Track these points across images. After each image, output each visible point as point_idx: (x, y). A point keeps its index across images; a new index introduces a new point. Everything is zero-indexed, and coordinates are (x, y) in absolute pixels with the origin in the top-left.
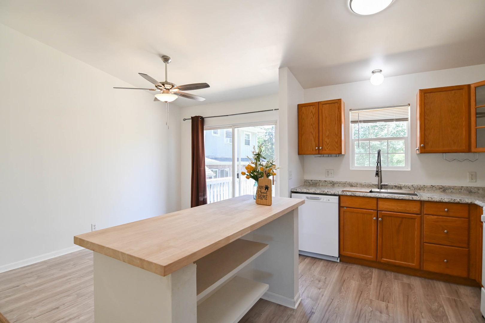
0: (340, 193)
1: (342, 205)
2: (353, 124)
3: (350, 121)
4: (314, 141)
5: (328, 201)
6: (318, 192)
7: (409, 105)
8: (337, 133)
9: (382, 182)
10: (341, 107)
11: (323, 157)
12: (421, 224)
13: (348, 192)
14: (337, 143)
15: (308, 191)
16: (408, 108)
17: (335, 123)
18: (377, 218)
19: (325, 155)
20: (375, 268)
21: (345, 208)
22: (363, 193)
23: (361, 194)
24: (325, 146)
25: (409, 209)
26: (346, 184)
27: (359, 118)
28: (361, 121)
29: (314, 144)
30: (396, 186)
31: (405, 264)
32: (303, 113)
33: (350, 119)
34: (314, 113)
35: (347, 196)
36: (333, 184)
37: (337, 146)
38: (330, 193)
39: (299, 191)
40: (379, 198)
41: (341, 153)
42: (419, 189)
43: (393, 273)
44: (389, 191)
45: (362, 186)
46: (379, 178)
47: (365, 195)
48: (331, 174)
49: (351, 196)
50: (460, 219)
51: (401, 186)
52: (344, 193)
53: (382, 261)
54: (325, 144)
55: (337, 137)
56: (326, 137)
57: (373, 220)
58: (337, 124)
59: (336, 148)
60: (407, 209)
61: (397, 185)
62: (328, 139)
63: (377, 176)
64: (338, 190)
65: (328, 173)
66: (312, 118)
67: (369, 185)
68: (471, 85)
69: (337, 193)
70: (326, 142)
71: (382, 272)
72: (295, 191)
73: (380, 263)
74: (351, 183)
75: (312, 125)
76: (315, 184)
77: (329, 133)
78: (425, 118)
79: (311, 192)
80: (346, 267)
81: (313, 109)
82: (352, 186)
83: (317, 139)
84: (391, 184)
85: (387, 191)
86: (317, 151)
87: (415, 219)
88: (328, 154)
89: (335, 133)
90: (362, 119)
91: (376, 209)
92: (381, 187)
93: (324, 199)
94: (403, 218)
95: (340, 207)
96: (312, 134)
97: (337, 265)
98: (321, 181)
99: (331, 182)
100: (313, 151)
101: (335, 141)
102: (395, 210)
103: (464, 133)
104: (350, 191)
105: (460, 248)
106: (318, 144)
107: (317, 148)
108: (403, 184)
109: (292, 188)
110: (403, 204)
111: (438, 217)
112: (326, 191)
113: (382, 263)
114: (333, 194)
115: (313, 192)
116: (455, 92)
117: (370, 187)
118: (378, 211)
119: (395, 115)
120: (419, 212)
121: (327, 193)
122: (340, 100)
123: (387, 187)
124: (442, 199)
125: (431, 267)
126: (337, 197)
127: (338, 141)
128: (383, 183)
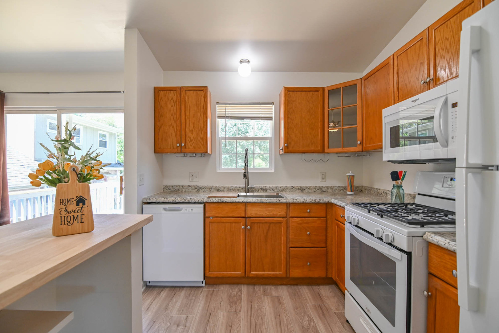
0: (206, 200)
1: (207, 215)
2: (220, 120)
3: (217, 116)
4: (175, 136)
5: (191, 211)
6: (179, 200)
7: (273, 103)
8: (202, 127)
9: (249, 184)
10: (207, 97)
11: (187, 156)
12: (287, 227)
13: (215, 198)
14: (202, 139)
15: (166, 200)
16: (272, 107)
17: (201, 116)
18: (246, 227)
19: (189, 155)
20: (244, 284)
21: (211, 218)
22: (231, 198)
23: (229, 200)
24: (188, 142)
25: (276, 213)
26: (213, 189)
27: (226, 113)
28: (228, 117)
29: (175, 139)
30: (261, 189)
31: (273, 274)
32: (161, 98)
33: (217, 114)
34: (175, 101)
35: (213, 203)
36: (198, 189)
37: (202, 143)
38: (193, 201)
39: (154, 201)
40: (247, 203)
41: (207, 152)
42: (282, 191)
43: (261, 286)
44: (256, 194)
45: (230, 190)
46: (246, 180)
47: (233, 201)
48: (196, 177)
49: (218, 203)
50: (319, 219)
51: (266, 188)
52: (210, 200)
53: (251, 276)
54: (189, 140)
55: (202, 132)
56: (190, 131)
57: (241, 229)
58: (202, 116)
59: (201, 146)
60: (275, 213)
61: (263, 187)
62: (192, 134)
63: (245, 178)
64: (203, 197)
65: (192, 176)
66: (172, 106)
67: (237, 189)
68: (325, 88)
69: (202, 200)
70: (190, 138)
71: (251, 288)
72: (148, 201)
73: (249, 277)
74: (217, 187)
75: (172, 115)
76: (176, 190)
77: (193, 127)
78: (288, 118)
79: (169, 201)
80: (212, 291)
81: (174, 95)
82: (218, 190)
83: (179, 133)
84: (257, 186)
85: (253, 195)
86: (179, 148)
87: (282, 223)
88: (193, 153)
89: (201, 128)
90: (229, 115)
91: (244, 216)
92: (248, 190)
93: (186, 210)
94: (270, 223)
95: (205, 217)
96: (173, 127)
97: (202, 292)
98: (185, 186)
99: (196, 187)
100: (173, 148)
101: (200, 137)
102: (263, 215)
103: (319, 135)
104: (217, 196)
105: (320, 249)
106: (179, 140)
107: (178, 145)
108: (268, 186)
109: (143, 197)
110: (271, 208)
111: (302, 219)
112: (188, 198)
113: (250, 277)
114: (197, 202)
115: (172, 201)
116: (313, 93)
117: (237, 190)
118: (246, 218)
119: (260, 113)
120: (285, 216)
121: (190, 201)
122: (206, 88)
123: (253, 190)
124: (305, 199)
125: (296, 273)
126: (202, 205)
127: (203, 137)
128: (250, 186)
